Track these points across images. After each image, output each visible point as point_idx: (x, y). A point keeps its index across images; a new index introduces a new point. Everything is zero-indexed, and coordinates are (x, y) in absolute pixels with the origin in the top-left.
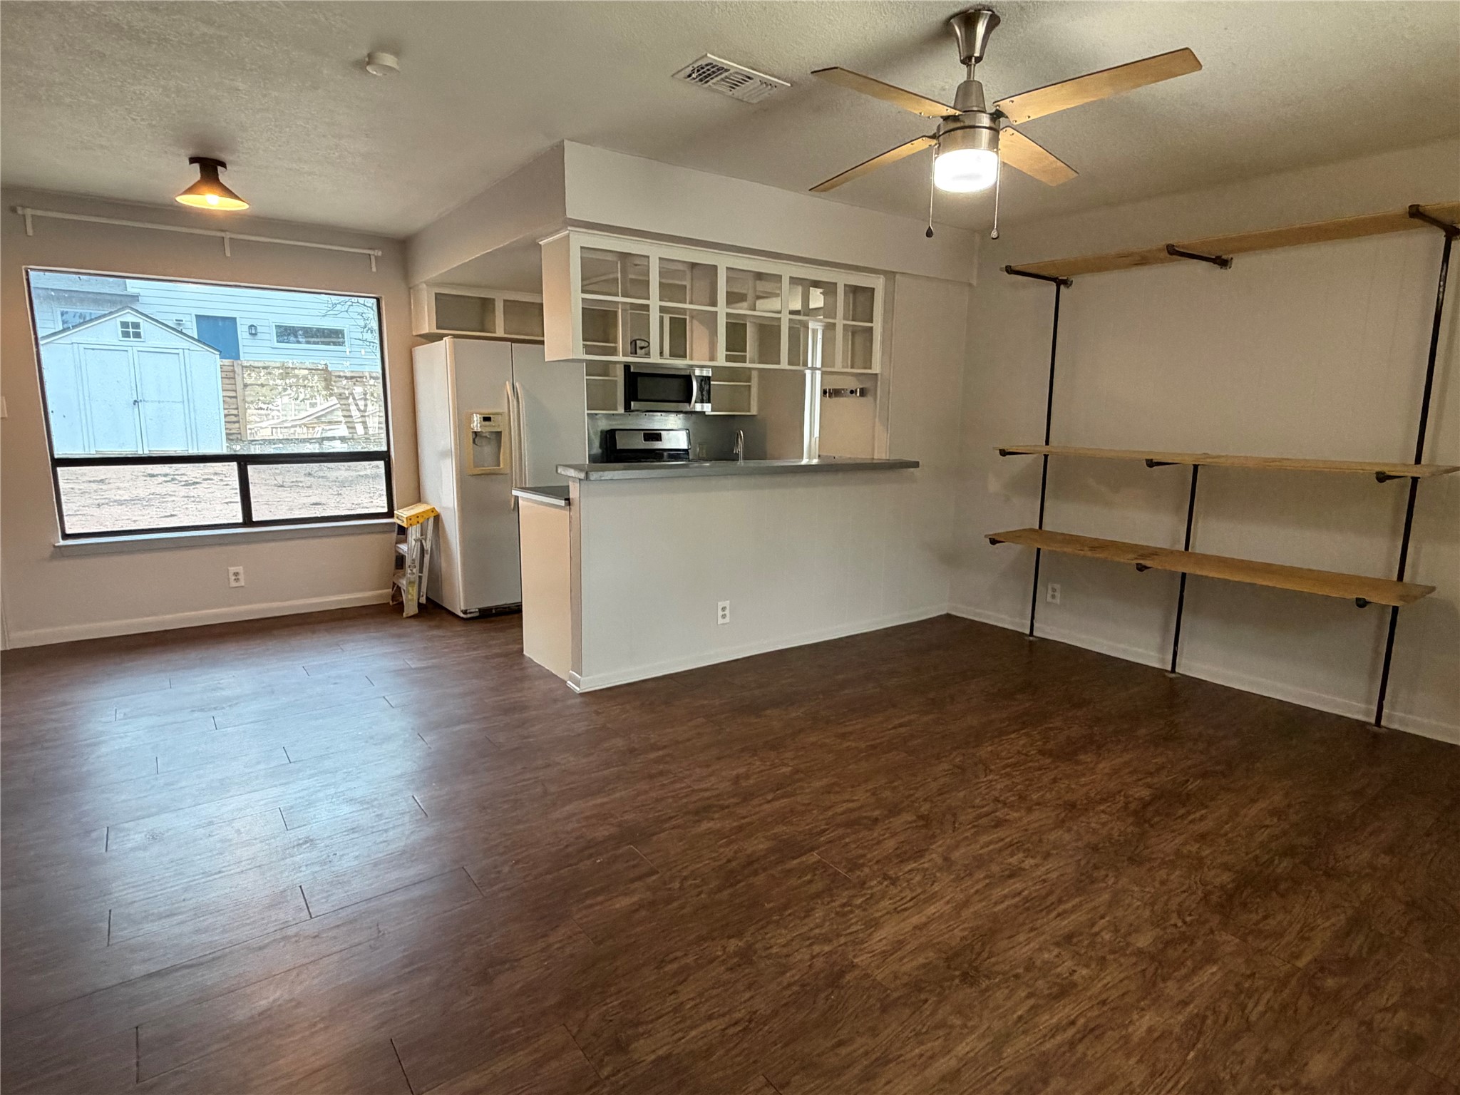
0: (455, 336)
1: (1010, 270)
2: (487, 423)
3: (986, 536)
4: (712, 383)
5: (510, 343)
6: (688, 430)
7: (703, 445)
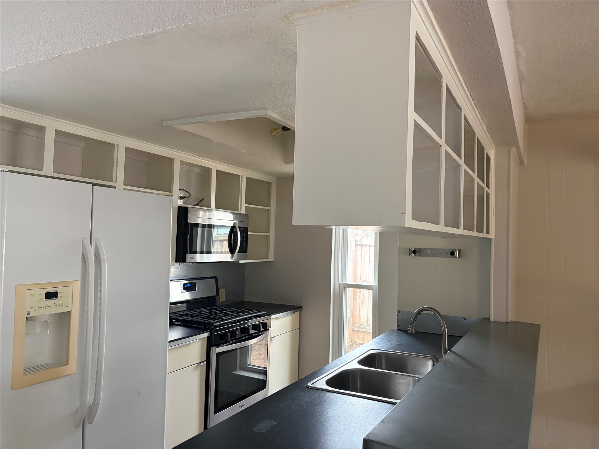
2: (52, 302)
4: (249, 233)
6: (216, 278)
7: (224, 290)
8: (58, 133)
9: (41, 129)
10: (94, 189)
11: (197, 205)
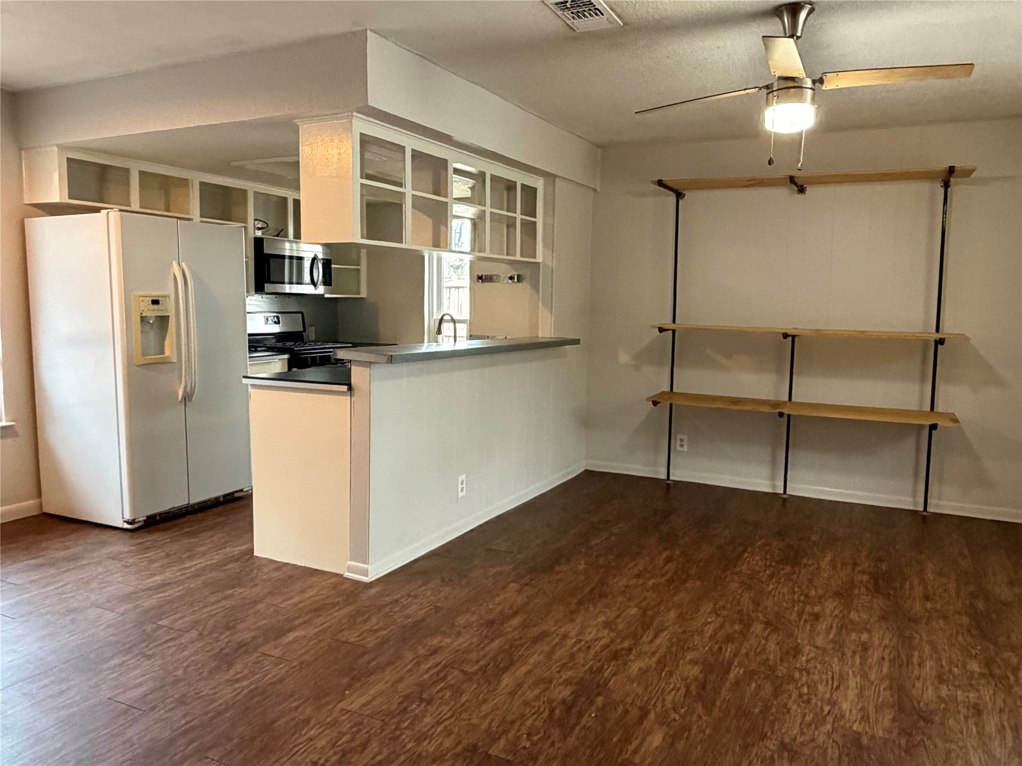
0: (121, 210)
1: (660, 183)
2: (156, 307)
3: (648, 399)
4: (333, 266)
5: (176, 219)
6: (302, 313)
7: (314, 328)
8: (141, 173)
9: (127, 171)
10: (179, 222)
11: (278, 235)
